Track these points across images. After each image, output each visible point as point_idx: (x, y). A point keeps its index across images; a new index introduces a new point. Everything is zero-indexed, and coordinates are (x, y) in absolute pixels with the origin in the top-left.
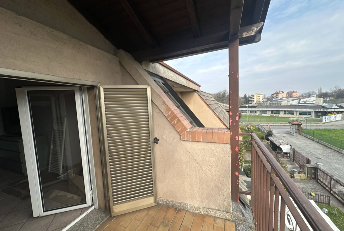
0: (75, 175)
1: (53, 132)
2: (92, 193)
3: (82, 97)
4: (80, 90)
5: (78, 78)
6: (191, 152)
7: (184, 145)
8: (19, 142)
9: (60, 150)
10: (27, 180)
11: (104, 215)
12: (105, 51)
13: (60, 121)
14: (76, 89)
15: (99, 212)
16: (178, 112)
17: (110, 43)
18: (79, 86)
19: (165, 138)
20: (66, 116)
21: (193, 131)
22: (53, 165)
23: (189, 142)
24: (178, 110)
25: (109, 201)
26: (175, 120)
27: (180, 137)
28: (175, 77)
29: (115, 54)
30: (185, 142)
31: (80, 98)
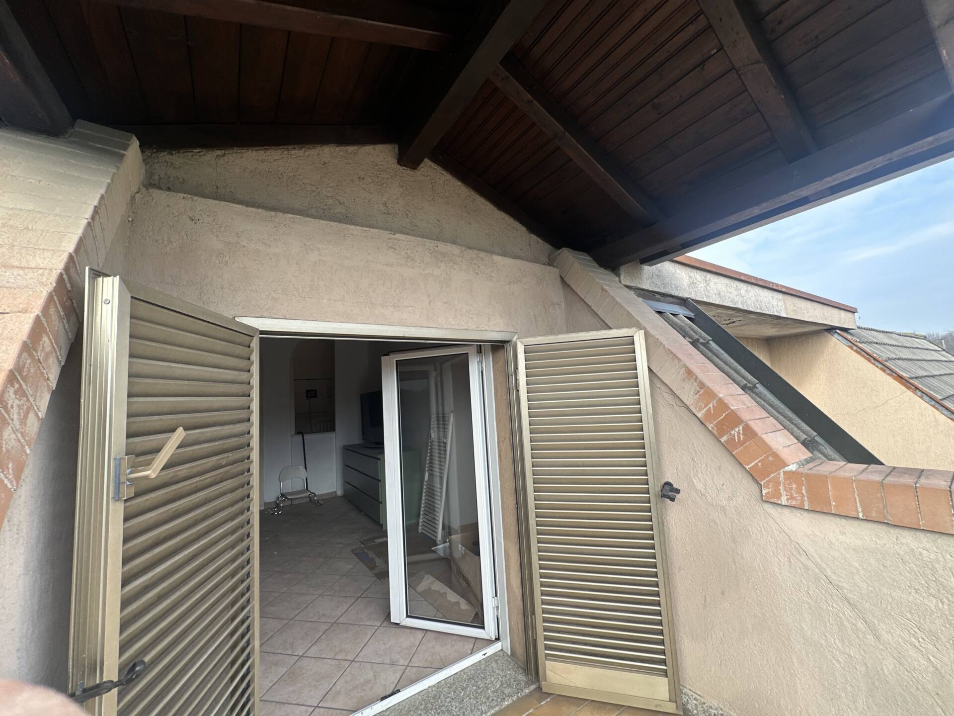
0: (463, 548)
1: (430, 444)
2: (496, 605)
3: (482, 368)
4: (478, 353)
5: (474, 327)
6: (811, 550)
7: (778, 521)
8: (379, 459)
9: (439, 486)
10: (385, 539)
11: (522, 677)
12: (528, 260)
13: (442, 420)
14: (472, 352)
15: (512, 664)
16: (744, 404)
17: (539, 240)
18: (477, 345)
19: (700, 486)
20: (452, 412)
21: (813, 472)
22: (427, 517)
23: (798, 513)
24: (746, 398)
25: (535, 641)
26: (733, 429)
27: (758, 490)
28: (735, 293)
29: (551, 263)
30: (779, 509)
31: (479, 370)
